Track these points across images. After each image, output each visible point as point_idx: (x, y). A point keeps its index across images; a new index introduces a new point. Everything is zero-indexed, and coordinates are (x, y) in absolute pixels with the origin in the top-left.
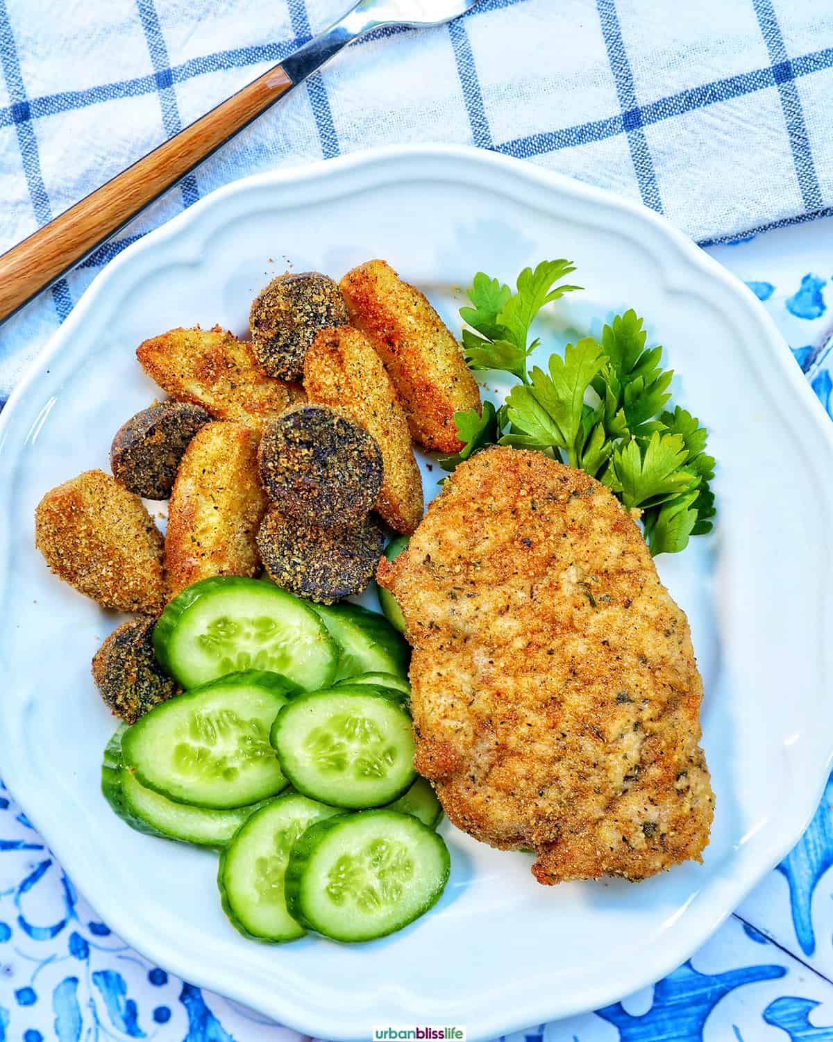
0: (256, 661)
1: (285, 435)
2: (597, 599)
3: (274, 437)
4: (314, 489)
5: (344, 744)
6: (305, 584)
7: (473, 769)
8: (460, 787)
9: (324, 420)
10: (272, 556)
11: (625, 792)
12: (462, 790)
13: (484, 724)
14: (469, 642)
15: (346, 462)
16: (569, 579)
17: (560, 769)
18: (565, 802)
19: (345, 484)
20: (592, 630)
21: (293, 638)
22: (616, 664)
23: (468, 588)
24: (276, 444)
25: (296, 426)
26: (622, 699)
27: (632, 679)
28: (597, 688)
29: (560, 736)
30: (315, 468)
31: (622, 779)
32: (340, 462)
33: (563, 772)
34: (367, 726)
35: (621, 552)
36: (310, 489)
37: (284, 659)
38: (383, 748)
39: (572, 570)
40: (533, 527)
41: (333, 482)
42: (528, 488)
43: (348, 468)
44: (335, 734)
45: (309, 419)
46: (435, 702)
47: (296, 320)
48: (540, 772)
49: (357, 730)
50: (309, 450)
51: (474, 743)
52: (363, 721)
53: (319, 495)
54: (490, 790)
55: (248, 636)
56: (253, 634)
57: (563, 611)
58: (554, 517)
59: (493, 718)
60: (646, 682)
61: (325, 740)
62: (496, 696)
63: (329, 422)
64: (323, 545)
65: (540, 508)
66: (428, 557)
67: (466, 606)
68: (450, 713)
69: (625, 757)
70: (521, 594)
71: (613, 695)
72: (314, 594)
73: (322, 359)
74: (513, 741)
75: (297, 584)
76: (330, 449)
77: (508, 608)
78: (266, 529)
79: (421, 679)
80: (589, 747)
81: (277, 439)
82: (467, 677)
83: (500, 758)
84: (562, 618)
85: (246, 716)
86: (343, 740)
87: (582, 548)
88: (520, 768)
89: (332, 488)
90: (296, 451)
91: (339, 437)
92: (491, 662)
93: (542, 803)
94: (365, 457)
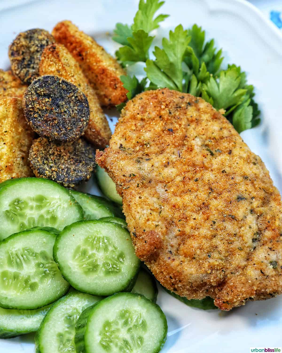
0: (38, 222)
1: (36, 92)
2: (214, 152)
3: (30, 93)
4: (55, 119)
5: (95, 254)
6: (58, 177)
7: (169, 247)
8: (164, 257)
9: (55, 82)
10: (38, 164)
11: (255, 248)
12: (166, 259)
13: (170, 223)
14: (153, 183)
15: (69, 104)
16: (197, 143)
17: (216, 241)
18: (224, 258)
19: (71, 116)
20: (215, 166)
21: (57, 205)
22: (232, 181)
23: (145, 157)
24: (32, 97)
25: (41, 86)
26: (240, 198)
27: (242, 188)
28: (226, 195)
29: (212, 223)
30: (54, 108)
31: (251, 240)
32: (66, 104)
33: (218, 243)
34: (106, 241)
35: (219, 128)
36: (53, 120)
37: (54, 219)
38: (117, 253)
39: (197, 140)
40: (172, 123)
41: (64, 115)
42: (164, 104)
43: (71, 107)
44: (89, 248)
45: (47, 82)
46: (141, 213)
47: (32, 49)
48: (206, 244)
49: (101, 244)
50: (49, 99)
51: (167, 234)
52: (103, 239)
53: (58, 123)
54: (182, 258)
55: (32, 208)
56: (34, 206)
57: (198, 159)
58: (181, 117)
59: (174, 220)
60: (250, 187)
61: (84, 253)
62: (173, 208)
63: (57, 82)
64: (64, 157)
65: (173, 112)
66: (121, 145)
67: (146, 166)
68: (150, 217)
69: (250, 227)
70: (173, 156)
71: (235, 196)
72: (64, 181)
73: (48, 58)
74: (188, 230)
75: (54, 177)
76: (60, 98)
77: (168, 163)
78: (33, 151)
79: (131, 204)
80: (229, 226)
81: (32, 94)
82: (155, 199)
83: (183, 240)
84: (198, 162)
85: (38, 250)
86: (94, 251)
87: (200, 128)
88: (195, 244)
89: (65, 119)
90: (43, 100)
91: (64, 90)
92: (166, 190)
93: (211, 261)
94: (79, 100)
